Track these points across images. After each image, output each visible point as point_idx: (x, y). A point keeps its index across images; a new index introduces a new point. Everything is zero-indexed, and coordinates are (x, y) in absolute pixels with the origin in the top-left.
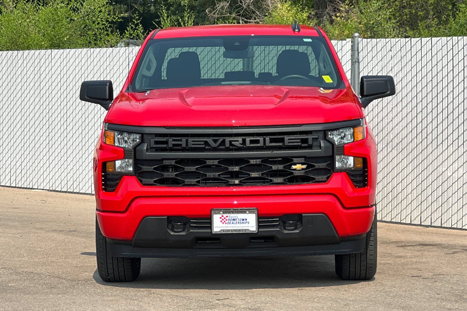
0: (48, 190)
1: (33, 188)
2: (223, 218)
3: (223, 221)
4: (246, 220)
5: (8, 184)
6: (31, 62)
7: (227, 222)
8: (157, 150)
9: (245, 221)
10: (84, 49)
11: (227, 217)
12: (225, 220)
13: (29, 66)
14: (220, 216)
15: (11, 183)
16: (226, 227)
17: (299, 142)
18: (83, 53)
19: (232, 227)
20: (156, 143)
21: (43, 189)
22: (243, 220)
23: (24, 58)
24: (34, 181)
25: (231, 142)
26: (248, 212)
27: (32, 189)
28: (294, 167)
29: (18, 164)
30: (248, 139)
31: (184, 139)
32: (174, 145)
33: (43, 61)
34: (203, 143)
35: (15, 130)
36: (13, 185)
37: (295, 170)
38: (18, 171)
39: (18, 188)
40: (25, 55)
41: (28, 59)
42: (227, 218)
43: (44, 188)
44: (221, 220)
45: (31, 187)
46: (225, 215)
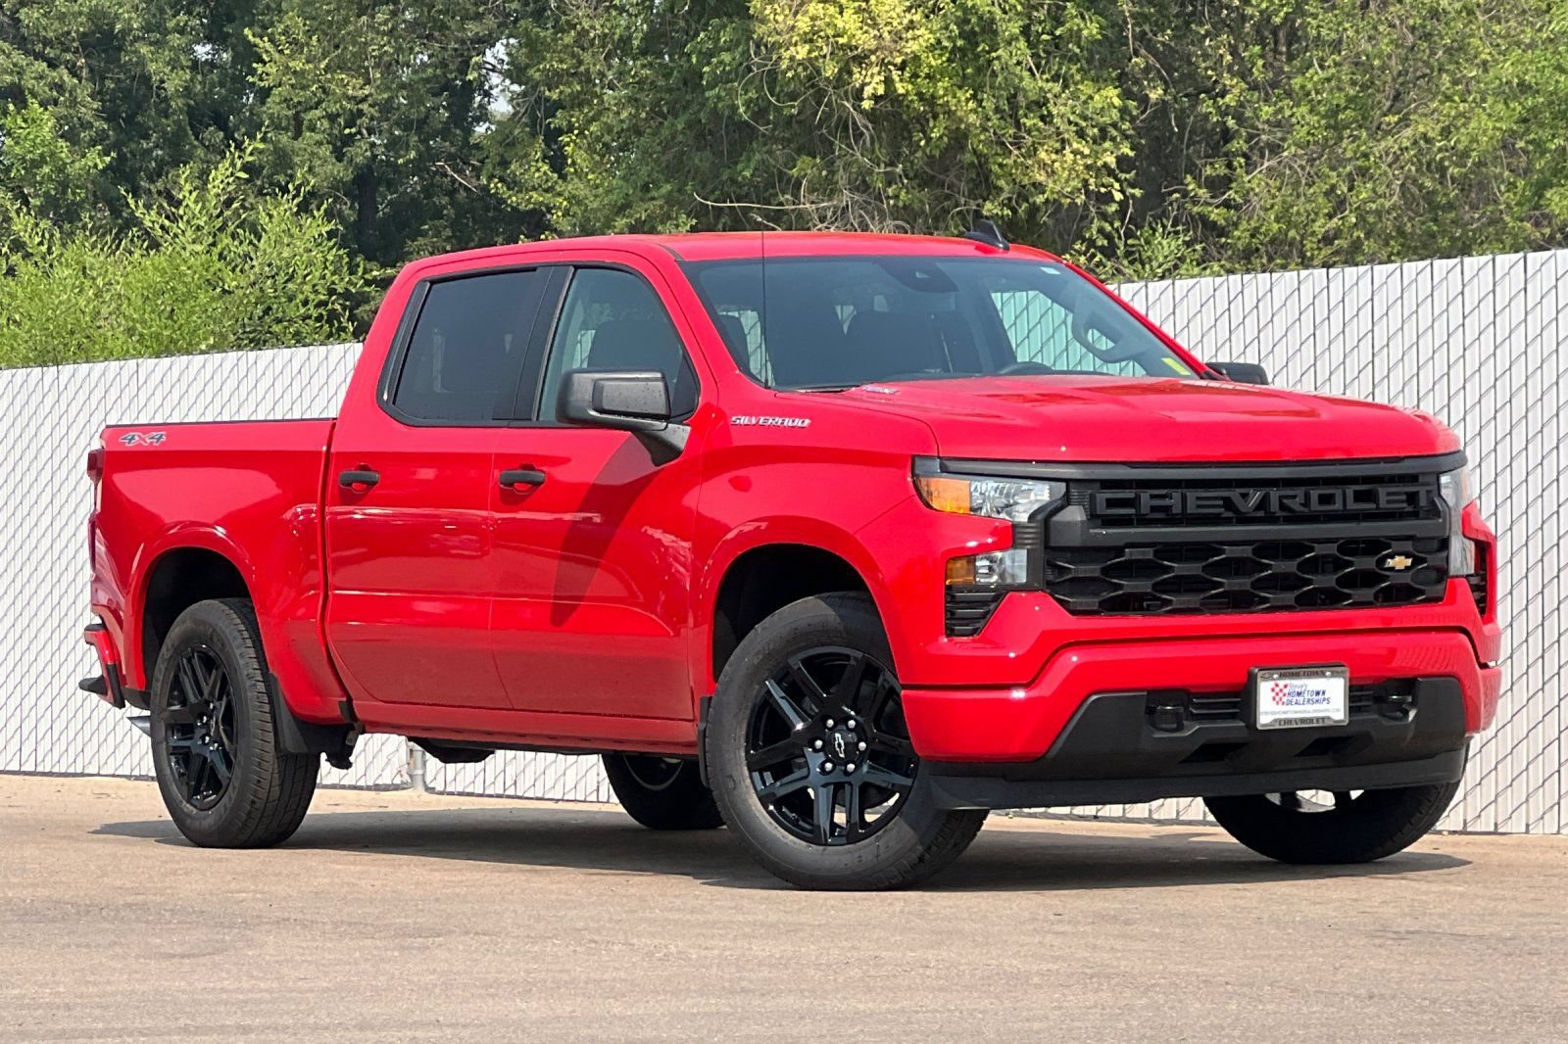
0: (128, 777)
1: (86, 772)
2: (1277, 690)
3: (1277, 698)
4: (1324, 693)
5: (14, 767)
6: (82, 397)
7: (1285, 699)
8: (1109, 522)
9: (1321, 697)
10: (230, 354)
11: (1286, 686)
12: (1281, 695)
13: (73, 409)
14: (1271, 684)
15: (23, 761)
16: (1284, 713)
17: (1402, 502)
18: (227, 366)
19: (1296, 712)
20: (1111, 503)
21: (113, 776)
22: (1318, 693)
23: (61, 388)
24: (89, 751)
25: (1281, 498)
26: (1328, 673)
27: (82, 775)
28: (1390, 563)
29: (45, 702)
30: (1315, 494)
31: (1177, 495)
32: (1153, 509)
33: (113, 394)
34: (1221, 502)
35: (34, 604)
36: (29, 767)
37: (1392, 569)
38: (44, 726)
39: (44, 774)
40: (63, 379)
41: (72, 389)
42: (1286, 691)
43: (117, 773)
44: (1273, 694)
45: (79, 771)
46: (1282, 683)
